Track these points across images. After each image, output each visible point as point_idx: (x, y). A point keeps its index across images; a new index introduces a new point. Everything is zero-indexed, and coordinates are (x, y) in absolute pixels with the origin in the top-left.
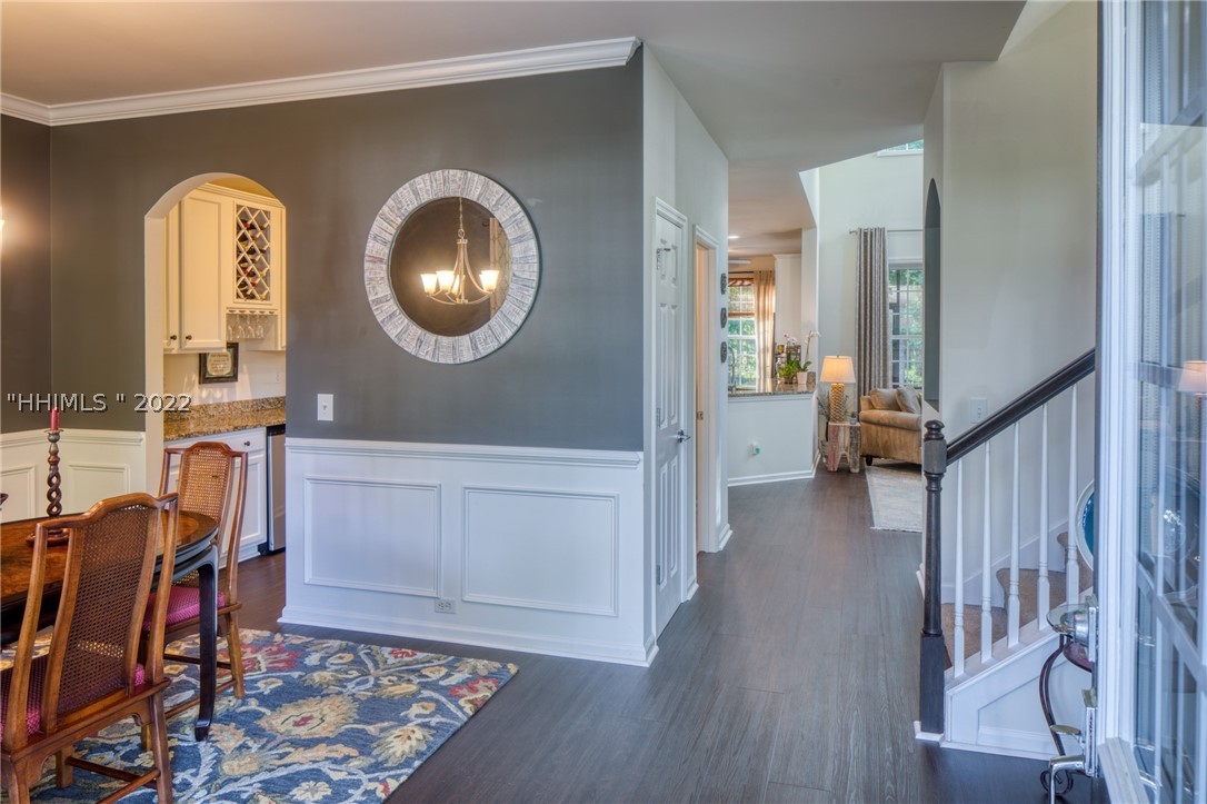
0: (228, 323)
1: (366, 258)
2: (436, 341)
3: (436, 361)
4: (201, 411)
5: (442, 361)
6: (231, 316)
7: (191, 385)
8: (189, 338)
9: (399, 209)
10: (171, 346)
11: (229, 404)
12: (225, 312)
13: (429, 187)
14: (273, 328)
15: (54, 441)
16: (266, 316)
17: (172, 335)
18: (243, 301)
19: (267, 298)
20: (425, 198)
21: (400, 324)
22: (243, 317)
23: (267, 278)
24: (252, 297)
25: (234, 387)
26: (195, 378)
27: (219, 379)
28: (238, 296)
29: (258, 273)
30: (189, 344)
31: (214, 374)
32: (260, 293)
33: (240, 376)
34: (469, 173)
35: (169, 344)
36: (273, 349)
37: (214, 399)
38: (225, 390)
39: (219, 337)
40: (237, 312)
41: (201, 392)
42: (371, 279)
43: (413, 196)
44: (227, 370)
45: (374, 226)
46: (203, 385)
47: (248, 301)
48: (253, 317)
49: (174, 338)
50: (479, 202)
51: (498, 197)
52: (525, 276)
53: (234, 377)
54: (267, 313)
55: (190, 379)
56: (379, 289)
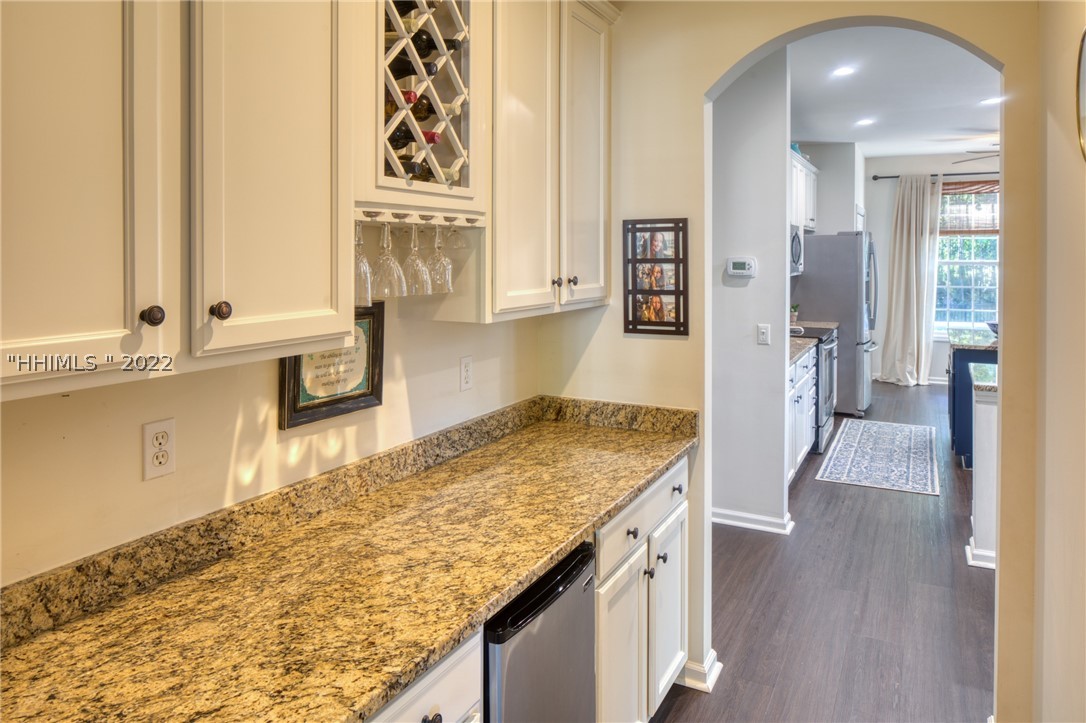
0: (361, 250)
4: (285, 509)
6: (370, 232)
7: (254, 436)
8: (220, 311)
10: (143, 352)
11: (361, 469)
12: (351, 215)
14: (472, 261)
16: (457, 231)
17: (142, 304)
18: (400, 182)
19: (462, 180)
22: (401, 232)
23: (460, 121)
24: (426, 174)
25: (373, 418)
26: (268, 412)
27: (336, 407)
28: (389, 170)
29: (441, 108)
30: (223, 335)
31: (322, 394)
32: (445, 165)
33: (389, 388)
35: (131, 343)
36: (472, 319)
37: (321, 459)
38: (351, 431)
39: (333, 301)
40: (386, 217)
41: (286, 449)
44: (354, 382)
46: (289, 432)
47: (418, 185)
48: (426, 231)
49: (152, 317)
53: (372, 394)
54: (461, 221)
55: (251, 418)
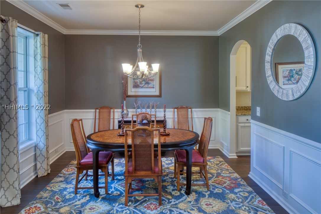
1: (266, 62)
2: (282, 91)
3: (282, 99)
5: (284, 99)
9: (273, 43)
13: (280, 33)
15: (165, 112)
20: (279, 37)
21: (273, 85)
34: (291, 24)
42: (267, 69)
43: (276, 37)
45: (267, 50)
49: (247, 87)
50: (294, 35)
51: (300, 31)
52: (309, 64)
56: (268, 72)
